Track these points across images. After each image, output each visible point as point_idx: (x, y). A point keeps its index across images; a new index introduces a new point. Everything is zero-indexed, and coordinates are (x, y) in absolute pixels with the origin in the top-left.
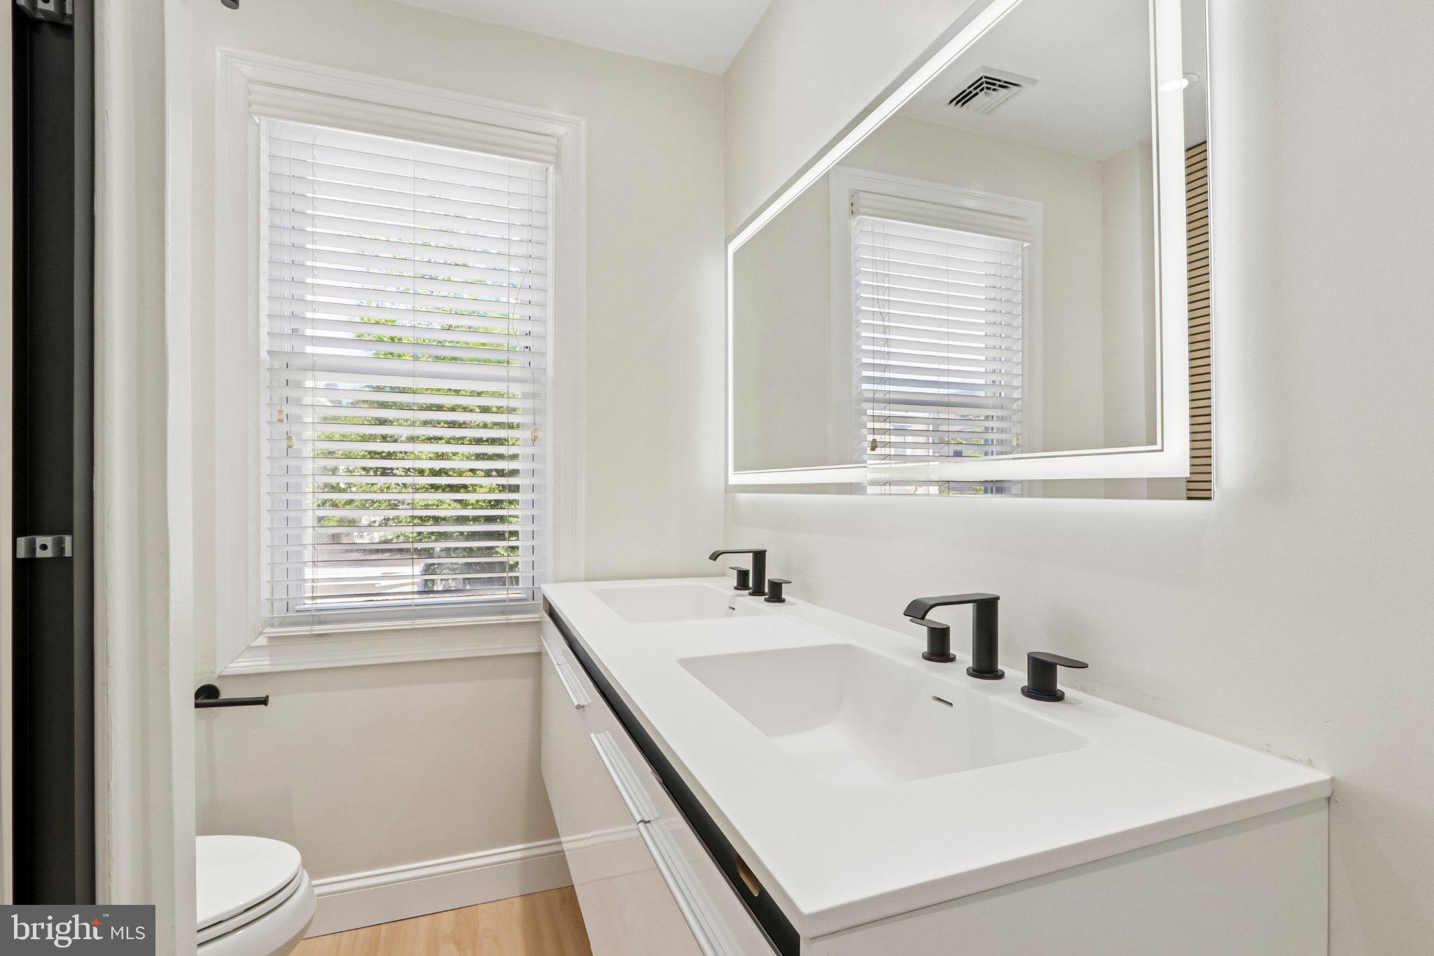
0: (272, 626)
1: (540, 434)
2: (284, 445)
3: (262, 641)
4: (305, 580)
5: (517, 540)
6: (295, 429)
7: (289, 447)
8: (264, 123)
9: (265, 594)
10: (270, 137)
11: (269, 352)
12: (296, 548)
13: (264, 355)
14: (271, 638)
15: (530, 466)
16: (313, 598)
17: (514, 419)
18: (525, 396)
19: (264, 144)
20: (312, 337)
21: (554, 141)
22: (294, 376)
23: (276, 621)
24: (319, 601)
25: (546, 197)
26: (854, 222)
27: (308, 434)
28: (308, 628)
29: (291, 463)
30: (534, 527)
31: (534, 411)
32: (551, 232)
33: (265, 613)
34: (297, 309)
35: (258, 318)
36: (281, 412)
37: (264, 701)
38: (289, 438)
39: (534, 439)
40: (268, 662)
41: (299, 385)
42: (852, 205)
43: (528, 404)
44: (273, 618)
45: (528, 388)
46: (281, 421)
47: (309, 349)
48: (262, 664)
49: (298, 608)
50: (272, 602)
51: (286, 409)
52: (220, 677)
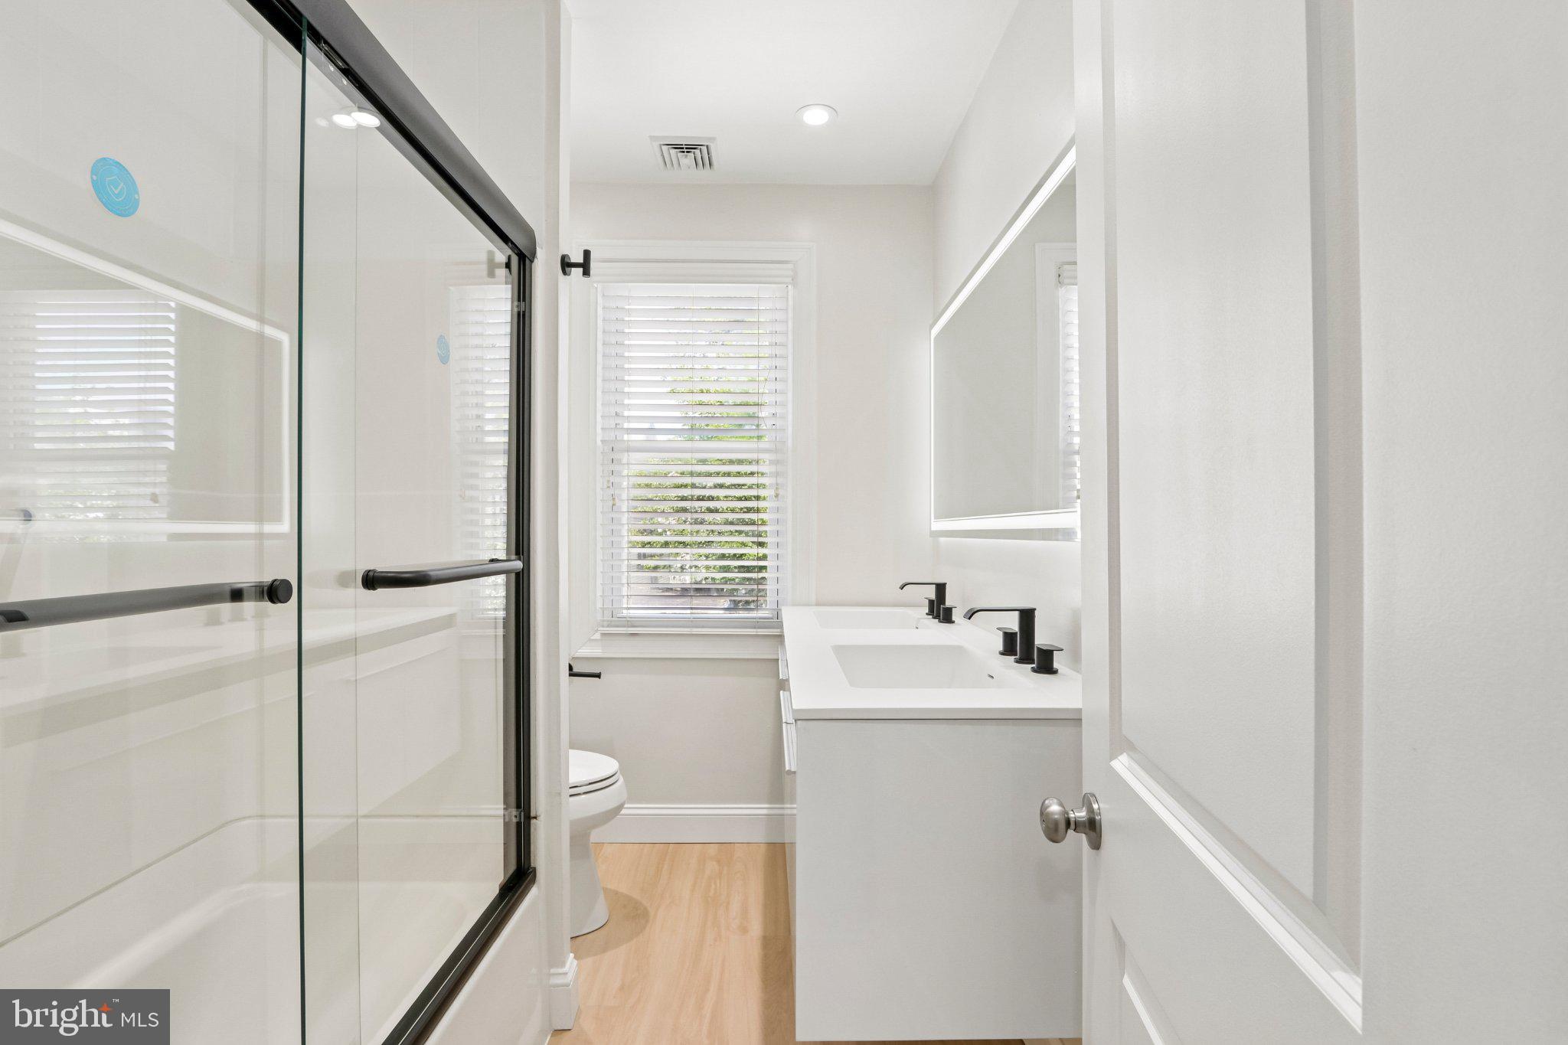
0: (603, 626)
1: (781, 492)
2: (611, 503)
3: (597, 636)
4: (623, 596)
5: (766, 572)
6: (617, 492)
7: (613, 505)
8: (600, 286)
9: (599, 605)
10: (603, 295)
11: (601, 441)
12: (618, 574)
13: (599, 443)
14: (603, 635)
15: (774, 516)
16: (628, 609)
17: (762, 480)
18: (771, 462)
19: (600, 300)
20: (628, 429)
21: (790, 266)
22: (616, 456)
23: (605, 623)
24: (631, 611)
25: (787, 309)
26: (1062, 291)
27: (624, 496)
28: (625, 629)
29: (614, 515)
30: (779, 563)
31: (777, 474)
32: (790, 337)
33: (599, 617)
34: (618, 410)
35: (596, 418)
36: (608, 481)
37: (598, 676)
38: (614, 499)
39: (777, 496)
40: (600, 651)
41: (620, 462)
42: (1059, 276)
43: (773, 469)
44: (603, 621)
45: (772, 456)
46: (609, 487)
47: (626, 437)
48: (596, 651)
49: (619, 615)
50: (603, 609)
51: (612, 479)
52: (573, 658)
